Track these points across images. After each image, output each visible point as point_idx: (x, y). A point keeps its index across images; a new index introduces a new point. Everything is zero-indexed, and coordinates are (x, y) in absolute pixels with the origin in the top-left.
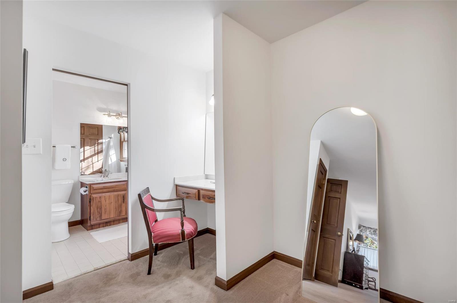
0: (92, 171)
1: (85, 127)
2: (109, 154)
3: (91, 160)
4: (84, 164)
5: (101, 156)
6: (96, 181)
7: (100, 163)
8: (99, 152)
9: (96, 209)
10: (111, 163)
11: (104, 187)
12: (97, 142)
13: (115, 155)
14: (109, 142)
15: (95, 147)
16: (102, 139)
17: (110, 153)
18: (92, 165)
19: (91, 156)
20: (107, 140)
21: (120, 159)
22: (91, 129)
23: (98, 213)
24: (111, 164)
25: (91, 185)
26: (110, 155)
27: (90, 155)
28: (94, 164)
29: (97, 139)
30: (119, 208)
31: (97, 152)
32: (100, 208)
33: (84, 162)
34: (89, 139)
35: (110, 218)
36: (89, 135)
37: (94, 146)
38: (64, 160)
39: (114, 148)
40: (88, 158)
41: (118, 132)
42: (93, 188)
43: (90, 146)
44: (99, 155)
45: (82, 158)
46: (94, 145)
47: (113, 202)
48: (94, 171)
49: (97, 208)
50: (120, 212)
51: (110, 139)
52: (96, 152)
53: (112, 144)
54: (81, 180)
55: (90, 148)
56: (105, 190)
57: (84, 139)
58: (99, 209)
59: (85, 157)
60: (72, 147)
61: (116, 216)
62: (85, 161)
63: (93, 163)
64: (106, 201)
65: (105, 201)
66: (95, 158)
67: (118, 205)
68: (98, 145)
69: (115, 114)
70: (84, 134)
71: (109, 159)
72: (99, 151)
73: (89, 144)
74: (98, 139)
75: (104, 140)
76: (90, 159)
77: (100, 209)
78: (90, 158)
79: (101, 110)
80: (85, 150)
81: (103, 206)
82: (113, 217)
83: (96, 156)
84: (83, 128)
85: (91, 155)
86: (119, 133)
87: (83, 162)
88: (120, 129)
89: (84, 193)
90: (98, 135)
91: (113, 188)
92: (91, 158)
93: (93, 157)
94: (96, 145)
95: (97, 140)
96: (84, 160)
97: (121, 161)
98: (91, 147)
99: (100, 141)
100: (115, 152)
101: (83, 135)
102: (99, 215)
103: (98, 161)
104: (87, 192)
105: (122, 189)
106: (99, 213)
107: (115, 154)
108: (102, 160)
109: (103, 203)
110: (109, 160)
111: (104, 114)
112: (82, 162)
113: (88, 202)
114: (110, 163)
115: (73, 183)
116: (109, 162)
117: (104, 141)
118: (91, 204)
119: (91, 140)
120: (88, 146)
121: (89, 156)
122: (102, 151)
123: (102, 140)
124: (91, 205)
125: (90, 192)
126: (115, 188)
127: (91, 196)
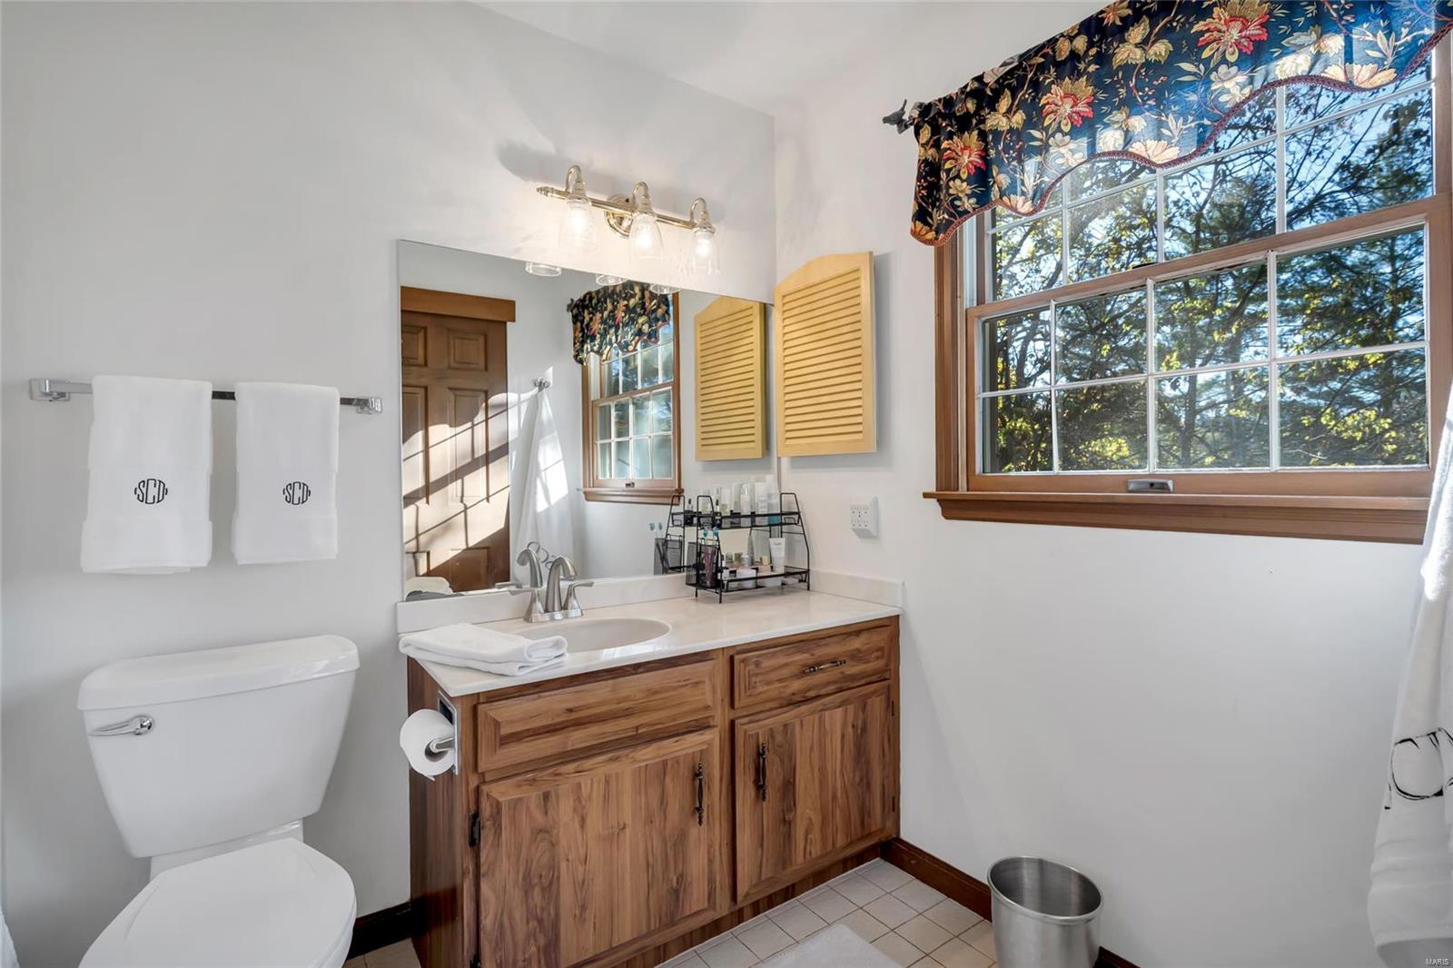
0: (464, 547)
1: (429, 331)
2: (538, 464)
3: (459, 494)
4: (430, 512)
5: (502, 474)
6: (512, 669)
7: (500, 502)
8: (493, 451)
9: (516, 894)
10: (546, 506)
11: (570, 710)
12: (484, 405)
13: (561, 467)
14: (535, 404)
15: (472, 427)
16: (507, 392)
17: (541, 459)
18: (463, 514)
19: (459, 474)
20: (525, 396)
21: (585, 486)
22: (456, 340)
23: (533, 924)
24: (548, 510)
25: (481, 708)
26: (542, 467)
27: (454, 468)
28: (468, 511)
29: (486, 388)
30: (672, 868)
31: (484, 452)
32: (545, 882)
33: (428, 502)
34: (450, 389)
35: (612, 950)
36: (449, 368)
37: (469, 425)
38: (296, 493)
39: (556, 434)
40: (444, 482)
41: (576, 357)
42: (497, 724)
43: (454, 424)
44: (491, 465)
45: (414, 482)
46: (472, 421)
47: (628, 820)
48: (471, 545)
49: (527, 892)
50: (677, 892)
51: (540, 390)
52: (480, 452)
53: (547, 412)
54: (407, 645)
55: (452, 431)
56: (578, 738)
57: (426, 388)
58: (537, 891)
59: (433, 478)
60: (346, 401)
61: (652, 927)
62: (431, 497)
63: (466, 508)
64: (583, 820)
65: (577, 821)
66: (475, 482)
67: (665, 841)
68: (487, 420)
69: (604, 198)
70: (426, 365)
71: (536, 488)
72: (490, 449)
73: (450, 413)
74: (486, 392)
75: (516, 396)
76: (454, 488)
77: (543, 889)
78: (451, 482)
79: (522, 163)
80: (430, 444)
81: (563, 865)
82: (634, 941)
83: (481, 470)
84: (421, 334)
85: (459, 466)
86: (581, 362)
87: (422, 503)
88: (583, 343)
89: (431, 770)
90: (486, 368)
91: (627, 713)
92: (459, 481)
93: (466, 478)
94: (481, 417)
95: (483, 396)
96: (428, 490)
97: (589, 496)
98: (459, 429)
99: (496, 399)
100: (561, 457)
101: (425, 369)
102: (542, 941)
103: (488, 499)
104: (451, 760)
105: (686, 713)
106: (540, 921)
107: (562, 462)
108: (506, 492)
109: (563, 842)
110: (535, 493)
111: (545, 191)
112: (418, 503)
113: (460, 840)
114: (541, 505)
115: (356, 671)
116: (535, 505)
117: (512, 397)
118: (483, 859)
119: (458, 392)
120: (442, 422)
121: (448, 471)
122: (503, 450)
123: (504, 395)
124: (483, 870)
125: (472, 758)
126: (644, 711)
127: (478, 790)
